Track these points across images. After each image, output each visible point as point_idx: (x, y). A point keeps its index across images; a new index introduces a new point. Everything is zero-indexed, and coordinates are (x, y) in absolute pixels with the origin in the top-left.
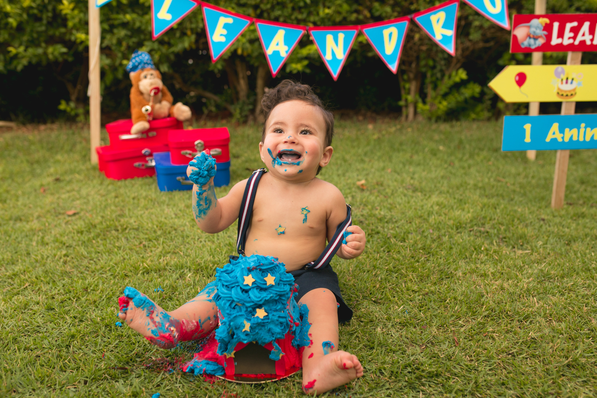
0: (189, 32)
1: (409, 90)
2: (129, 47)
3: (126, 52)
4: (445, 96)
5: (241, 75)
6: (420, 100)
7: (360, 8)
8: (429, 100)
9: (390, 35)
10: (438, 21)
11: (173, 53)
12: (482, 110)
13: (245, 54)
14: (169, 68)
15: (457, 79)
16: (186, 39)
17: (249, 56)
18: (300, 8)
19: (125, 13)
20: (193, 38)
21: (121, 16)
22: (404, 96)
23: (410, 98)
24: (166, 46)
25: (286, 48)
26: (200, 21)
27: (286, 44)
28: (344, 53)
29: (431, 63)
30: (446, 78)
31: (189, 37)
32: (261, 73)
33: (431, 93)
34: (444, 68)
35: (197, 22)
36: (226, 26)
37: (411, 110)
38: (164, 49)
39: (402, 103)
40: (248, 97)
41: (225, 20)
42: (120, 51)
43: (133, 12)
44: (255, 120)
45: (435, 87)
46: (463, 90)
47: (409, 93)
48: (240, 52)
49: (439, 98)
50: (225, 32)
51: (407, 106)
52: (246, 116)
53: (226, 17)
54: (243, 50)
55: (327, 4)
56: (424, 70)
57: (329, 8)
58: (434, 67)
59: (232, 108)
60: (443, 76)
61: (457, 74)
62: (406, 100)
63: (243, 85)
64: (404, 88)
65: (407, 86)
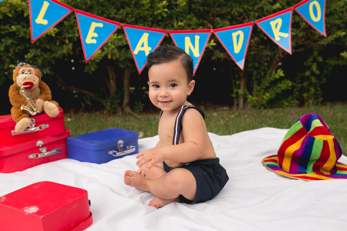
0: (67, 41)
1: (239, 85)
2: (16, 54)
3: (13, 57)
4: (267, 89)
5: (111, 76)
6: (248, 93)
7: (205, 22)
8: (255, 92)
9: (238, 37)
10: (276, 26)
11: (53, 58)
12: (292, 99)
13: (114, 58)
14: (50, 70)
15: (277, 76)
16: (65, 46)
17: (117, 60)
18: (158, 21)
19: (11, 24)
20: (70, 46)
21: (7, 27)
22: (235, 90)
23: (241, 92)
24: (48, 53)
25: (150, 49)
26: (76, 31)
27: (149, 46)
28: (200, 53)
29: (257, 65)
30: (268, 76)
31: (67, 44)
32: (127, 74)
33: (256, 87)
34: (266, 68)
35: (74, 33)
36: (97, 30)
37: (241, 101)
38: (47, 56)
39: (234, 95)
40: (117, 93)
41: (95, 25)
42: (8, 57)
43: (19, 24)
44: (123, 110)
45: (259, 83)
46: (279, 85)
47: (239, 88)
48: (109, 57)
49: (263, 90)
50: (96, 35)
51: (237, 98)
52: (115, 108)
53: (96, 22)
54: (112, 56)
55: (180, 18)
56: (250, 70)
57: (181, 21)
58: (259, 68)
59: (104, 102)
60: (266, 74)
61: (276, 72)
62: (237, 93)
63: (112, 83)
64: (235, 84)
65: (238, 83)
